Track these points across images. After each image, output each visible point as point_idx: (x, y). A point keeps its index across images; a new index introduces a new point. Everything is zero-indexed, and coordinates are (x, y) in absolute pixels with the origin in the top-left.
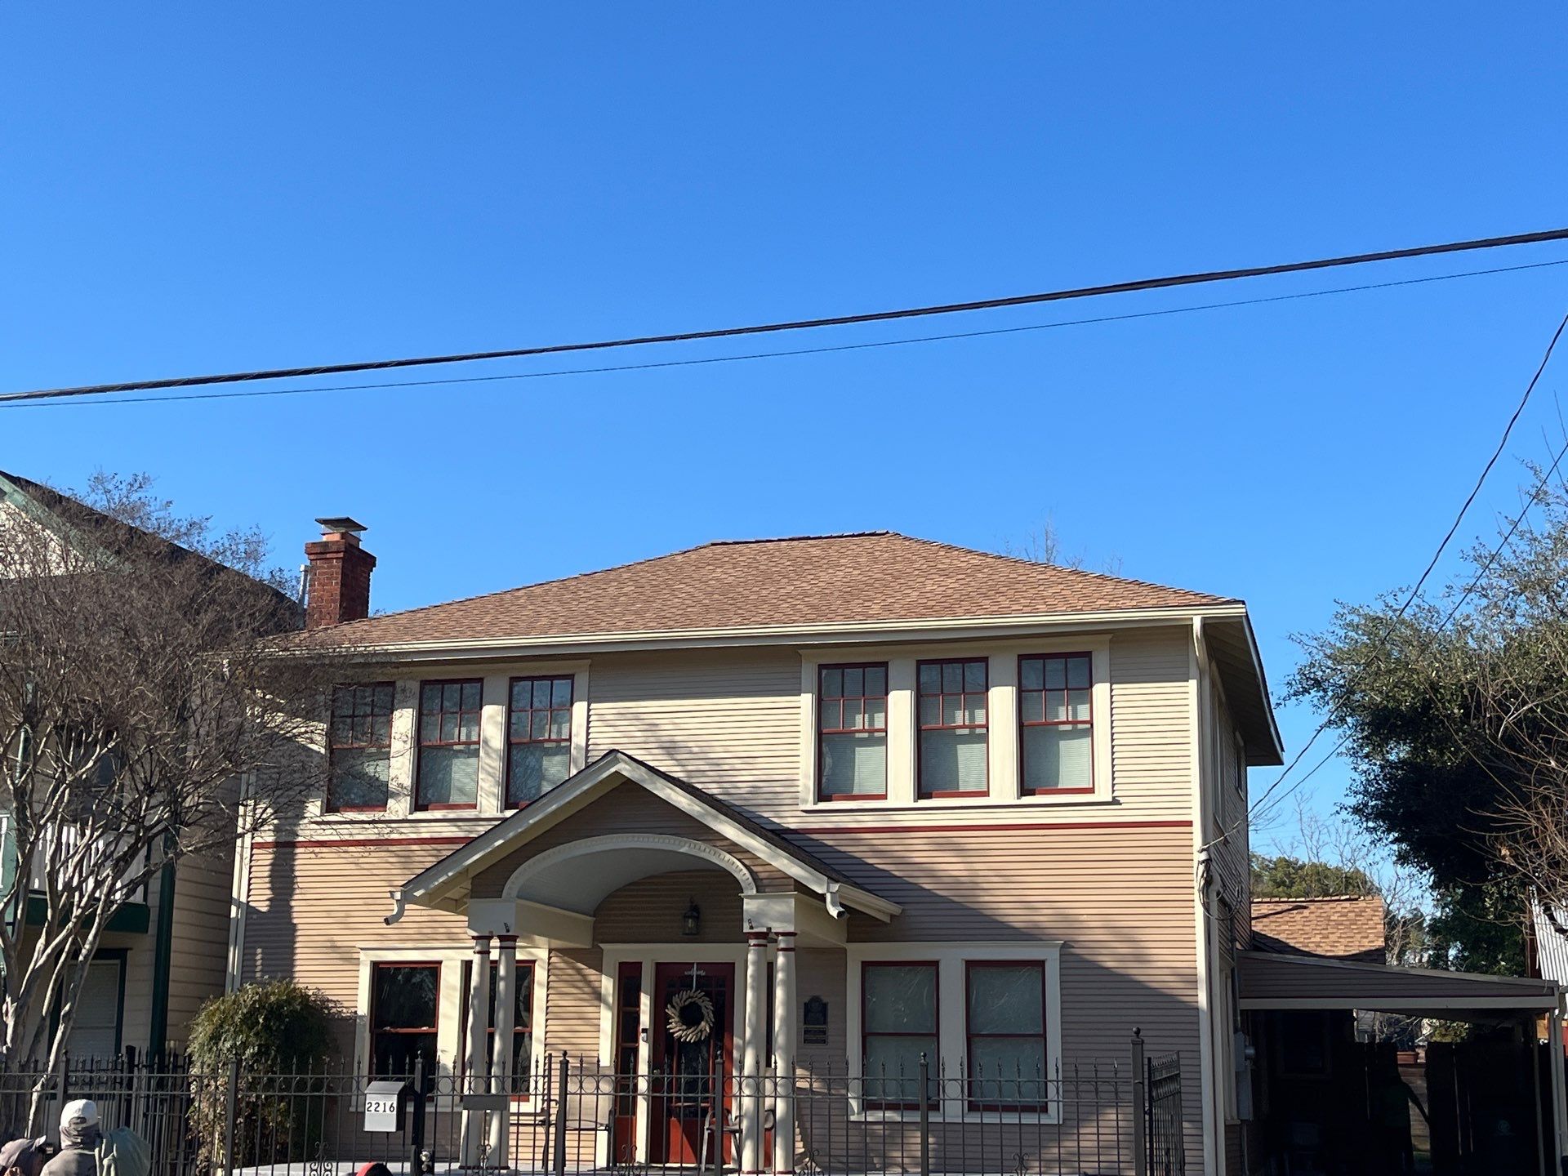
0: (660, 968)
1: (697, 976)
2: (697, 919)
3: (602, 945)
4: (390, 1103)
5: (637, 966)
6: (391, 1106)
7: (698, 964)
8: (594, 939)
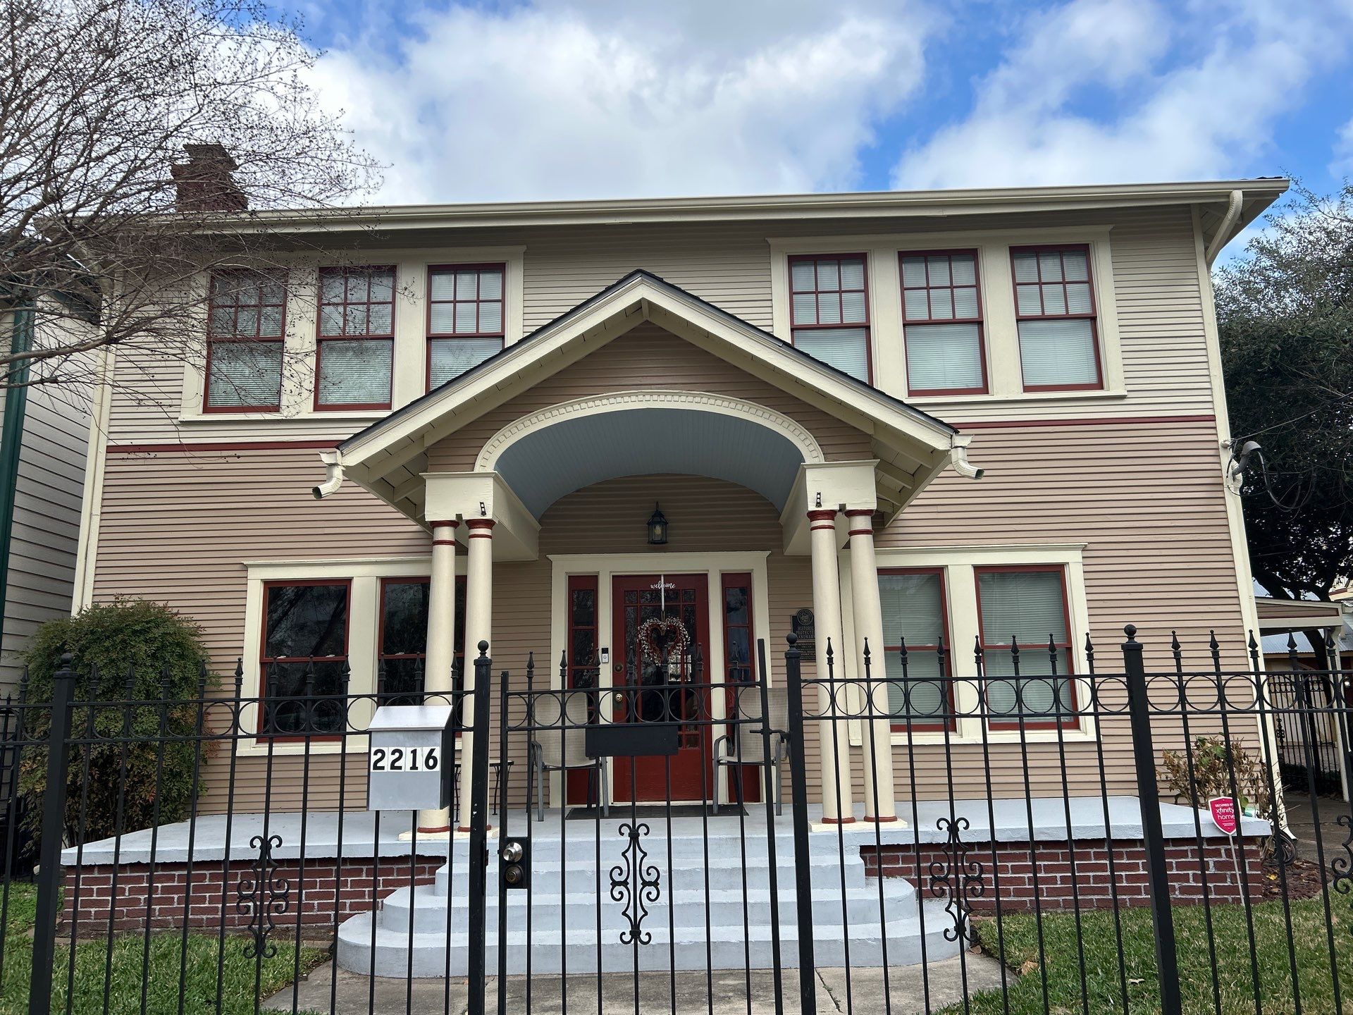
0: (617, 580)
1: (666, 590)
2: (664, 524)
3: (550, 557)
4: (427, 750)
5: (593, 580)
6: (430, 756)
7: (665, 576)
8: (540, 551)
